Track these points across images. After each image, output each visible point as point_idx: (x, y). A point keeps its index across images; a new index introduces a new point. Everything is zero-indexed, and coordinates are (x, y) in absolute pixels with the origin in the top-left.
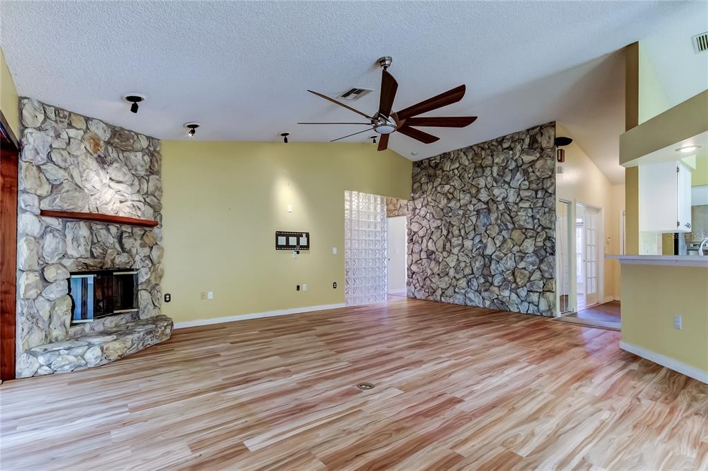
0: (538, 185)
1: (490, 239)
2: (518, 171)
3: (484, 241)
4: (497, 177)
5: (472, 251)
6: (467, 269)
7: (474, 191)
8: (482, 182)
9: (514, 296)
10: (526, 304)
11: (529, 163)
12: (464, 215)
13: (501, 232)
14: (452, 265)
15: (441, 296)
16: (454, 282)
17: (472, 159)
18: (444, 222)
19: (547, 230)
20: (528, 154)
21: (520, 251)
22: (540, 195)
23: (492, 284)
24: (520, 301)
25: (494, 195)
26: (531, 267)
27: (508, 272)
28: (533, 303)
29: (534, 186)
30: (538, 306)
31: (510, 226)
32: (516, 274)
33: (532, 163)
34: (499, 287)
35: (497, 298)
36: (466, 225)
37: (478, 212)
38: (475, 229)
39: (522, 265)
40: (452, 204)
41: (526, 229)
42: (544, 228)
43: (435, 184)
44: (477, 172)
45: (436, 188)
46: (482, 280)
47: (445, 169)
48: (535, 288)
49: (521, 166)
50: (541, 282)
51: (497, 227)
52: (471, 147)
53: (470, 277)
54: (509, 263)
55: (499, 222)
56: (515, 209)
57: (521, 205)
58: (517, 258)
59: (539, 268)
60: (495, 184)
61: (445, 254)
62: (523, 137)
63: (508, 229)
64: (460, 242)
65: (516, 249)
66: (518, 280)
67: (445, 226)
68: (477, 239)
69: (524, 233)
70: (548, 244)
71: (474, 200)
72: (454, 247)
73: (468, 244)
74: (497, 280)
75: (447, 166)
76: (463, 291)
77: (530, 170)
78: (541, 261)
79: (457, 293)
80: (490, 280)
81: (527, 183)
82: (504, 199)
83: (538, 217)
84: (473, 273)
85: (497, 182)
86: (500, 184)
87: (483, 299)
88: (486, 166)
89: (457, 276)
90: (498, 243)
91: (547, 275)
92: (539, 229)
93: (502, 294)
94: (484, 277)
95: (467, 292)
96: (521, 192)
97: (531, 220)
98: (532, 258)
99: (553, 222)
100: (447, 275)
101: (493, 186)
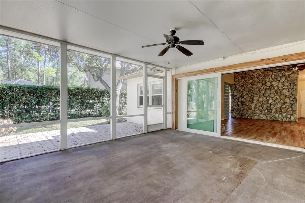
1: (270, 98)
3: (268, 99)
4: (274, 78)
5: (262, 101)
6: (260, 108)
7: (264, 83)
8: (267, 80)
9: (280, 116)
10: (285, 118)
12: (259, 90)
13: (275, 96)
14: (253, 106)
15: (248, 116)
16: (254, 112)
17: (263, 72)
19: (295, 96)
20: (287, 72)
21: (283, 102)
22: (292, 85)
23: (271, 112)
24: (283, 117)
25: (273, 84)
26: (288, 107)
27: (278, 108)
28: (288, 118)
29: (290, 82)
30: (290, 119)
31: (279, 94)
32: (282, 109)
33: (289, 75)
34: (274, 113)
35: (273, 117)
36: (260, 93)
37: (266, 90)
39: (284, 106)
40: (253, 86)
41: (286, 95)
42: (293, 95)
43: (245, 80)
44: (265, 77)
45: (246, 81)
47: (250, 75)
48: (289, 113)
49: (284, 76)
50: (292, 111)
51: (273, 94)
53: (261, 110)
54: (279, 106)
55: (274, 93)
56: (281, 89)
57: (284, 88)
58: (282, 104)
59: (291, 107)
60: (273, 81)
61: (250, 103)
64: (257, 99)
65: (282, 101)
66: (282, 111)
67: (250, 93)
68: (265, 98)
69: (285, 96)
70: (295, 100)
71: (264, 86)
72: (254, 101)
73: (261, 99)
74: (273, 111)
75: (251, 74)
77: (288, 77)
78: (292, 105)
79: (255, 115)
80: (270, 111)
81: (286, 81)
82: (277, 86)
83: (291, 91)
84: (263, 109)
85: (274, 80)
86: (275, 81)
87: (267, 117)
88: (269, 75)
89: (255, 110)
90: (274, 99)
91: (294, 109)
92: (291, 95)
93: (275, 115)
94: (267, 110)
95: (259, 115)
96: (284, 84)
97: (288, 92)
98: (288, 104)
99: (297, 93)
100: (251, 109)
101: (272, 81)
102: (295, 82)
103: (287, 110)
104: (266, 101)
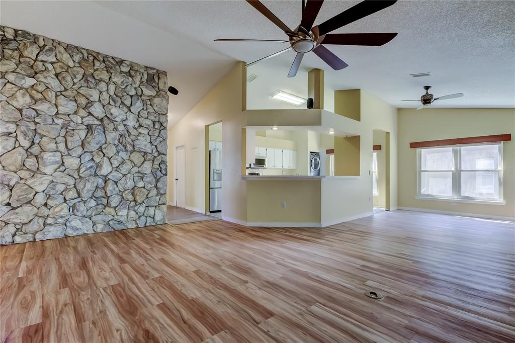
0: (155, 117)
1: (105, 158)
2: (138, 99)
3: (97, 160)
4: (114, 96)
5: (79, 170)
6: (71, 193)
7: (83, 101)
8: (95, 95)
9: (132, 213)
10: (143, 218)
11: (149, 96)
12: (64, 126)
13: (118, 152)
14: (40, 188)
15: (14, 235)
16: (45, 211)
17: (79, 63)
18: (23, 128)
19: (162, 156)
20: (147, 87)
21: (139, 172)
22: (157, 126)
23: (108, 205)
24: (138, 217)
25: (112, 114)
27: (127, 192)
28: (150, 216)
29: (153, 118)
30: (153, 218)
31: (129, 148)
32: (136, 192)
33: (151, 98)
34: (115, 208)
35: (113, 219)
36: (69, 139)
37: (89, 128)
38: (83, 145)
39: (141, 184)
40: (42, 107)
41: (145, 153)
42: (160, 154)
44: (87, 81)
46: (93, 203)
47: (26, 53)
48: (152, 203)
49: (141, 96)
50: (157, 198)
51: (114, 147)
52: (77, 47)
53: (74, 202)
54: (129, 184)
55: (116, 142)
56: (134, 132)
57: (140, 130)
58: (136, 179)
59: (156, 187)
60: (112, 103)
61: (24, 174)
62: (142, 70)
63: (126, 151)
64: (58, 159)
65: (136, 169)
66: (138, 198)
67: (25, 134)
68: (87, 157)
69: (143, 156)
70: (163, 166)
71: (83, 113)
72: (45, 166)
73: (72, 162)
74: (114, 201)
75: (31, 52)
76: (61, 221)
77: (149, 103)
78: (158, 181)
79: (50, 225)
80: (105, 201)
81: (146, 112)
82: (123, 121)
83: (156, 144)
84: (79, 196)
85: (114, 101)
86: (118, 105)
87: (94, 224)
88: (101, 80)
89: (50, 202)
90: (116, 164)
91: (162, 192)
92: (156, 154)
93: (119, 213)
94: (96, 199)
95: (67, 221)
96: (140, 119)
97: (150, 145)
98: (149, 178)
99: (166, 150)
100: (29, 202)
101: (109, 103)
102: (162, 119)
103: (147, 195)
104: (91, 167)
